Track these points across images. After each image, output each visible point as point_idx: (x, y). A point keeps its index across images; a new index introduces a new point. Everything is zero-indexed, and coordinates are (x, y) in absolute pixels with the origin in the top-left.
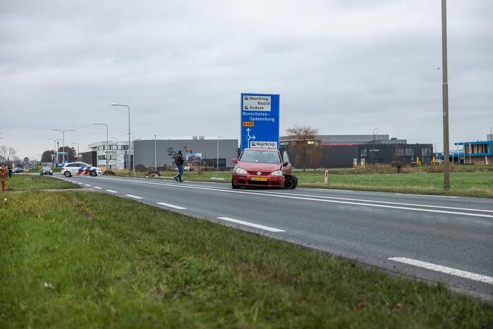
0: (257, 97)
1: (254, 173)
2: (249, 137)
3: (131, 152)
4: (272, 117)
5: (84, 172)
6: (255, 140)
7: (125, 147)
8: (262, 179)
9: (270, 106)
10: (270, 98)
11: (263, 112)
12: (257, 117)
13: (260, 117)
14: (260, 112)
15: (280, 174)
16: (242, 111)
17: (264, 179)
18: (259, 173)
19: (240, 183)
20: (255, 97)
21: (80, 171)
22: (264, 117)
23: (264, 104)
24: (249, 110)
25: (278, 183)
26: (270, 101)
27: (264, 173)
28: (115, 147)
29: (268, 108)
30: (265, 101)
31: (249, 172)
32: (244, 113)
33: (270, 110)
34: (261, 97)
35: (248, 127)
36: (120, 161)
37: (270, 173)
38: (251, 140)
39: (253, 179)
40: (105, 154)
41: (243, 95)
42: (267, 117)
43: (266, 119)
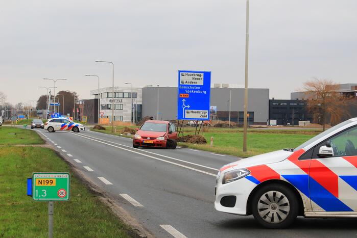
0: (192, 73)
1: (146, 138)
2: (184, 106)
3: (138, 101)
4: (205, 90)
5: (67, 128)
6: (189, 109)
7: (133, 95)
8: (150, 142)
9: (202, 81)
10: (203, 74)
11: (196, 86)
12: (191, 90)
13: (194, 90)
14: (194, 86)
15: (163, 139)
16: (179, 85)
17: (151, 142)
18: (148, 138)
19: (137, 144)
20: (190, 73)
21: (63, 126)
22: (198, 90)
23: (198, 79)
24: (185, 84)
25: (161, 145)
26: (202, 77)
27: (152, 138)
28: (121, 95)
29: (201, 83)
30: (199, 77)
31: (142, 137)
32: (180, 87)
33: (203, 84)
34: (195, 74)
35: (183, 98)
36: (127, 111)
37: (156, 138)
38: (186, 108)
39: (144, 142)
40: (109, 103)
41: (180, 72)
42: (200, 90)
43: (199, 92)
